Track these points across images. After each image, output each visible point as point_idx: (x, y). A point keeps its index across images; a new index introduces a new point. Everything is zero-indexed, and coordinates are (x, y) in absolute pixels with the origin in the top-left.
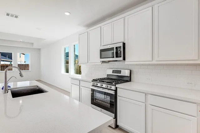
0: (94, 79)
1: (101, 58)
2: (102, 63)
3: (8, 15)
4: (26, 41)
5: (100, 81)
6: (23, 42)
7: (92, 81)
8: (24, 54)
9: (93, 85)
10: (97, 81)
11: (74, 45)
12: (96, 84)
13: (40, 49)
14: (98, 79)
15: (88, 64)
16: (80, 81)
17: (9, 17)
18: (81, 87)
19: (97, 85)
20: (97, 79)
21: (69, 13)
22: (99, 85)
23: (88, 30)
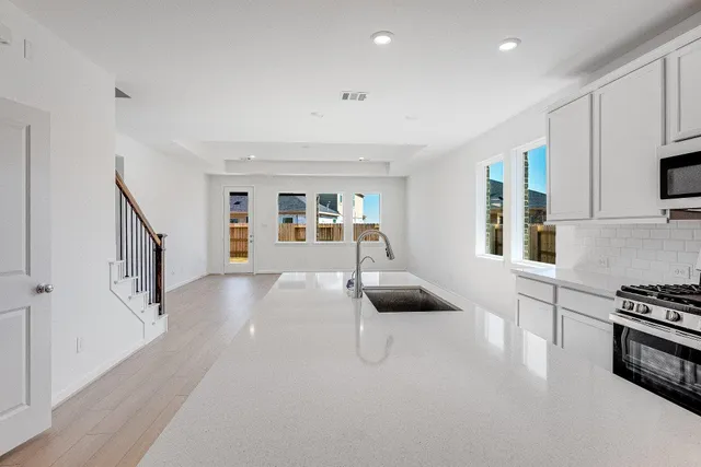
0: (628, 285)
1: (664, 195)
2: (672, 218)
3: (345, 96)
4: (372, 160)
5: (660, 297)
6: (367, 163)
7: (619, 294)
8: (362, 196)
9: (622, 312)
10: (645, 294)
11: (526, 154)
12: (641, 309)
13: (405, 179)
14: (654, 289)
15: (594, 221)
16: (556, 287)
17: (349, 100)
18: (560, 312)
19: (648, 311)
20: (642, 287)
21: (518, 41)
22: (659, 312)
23: (594, 86)
